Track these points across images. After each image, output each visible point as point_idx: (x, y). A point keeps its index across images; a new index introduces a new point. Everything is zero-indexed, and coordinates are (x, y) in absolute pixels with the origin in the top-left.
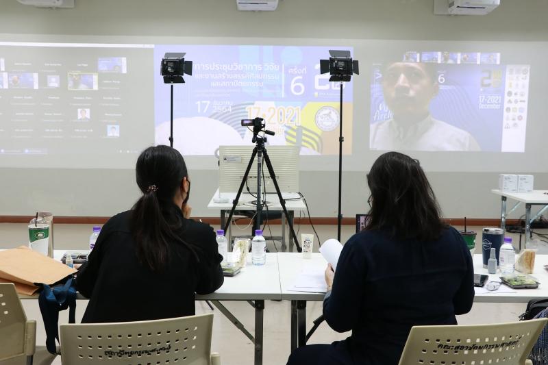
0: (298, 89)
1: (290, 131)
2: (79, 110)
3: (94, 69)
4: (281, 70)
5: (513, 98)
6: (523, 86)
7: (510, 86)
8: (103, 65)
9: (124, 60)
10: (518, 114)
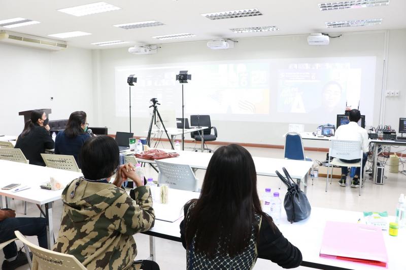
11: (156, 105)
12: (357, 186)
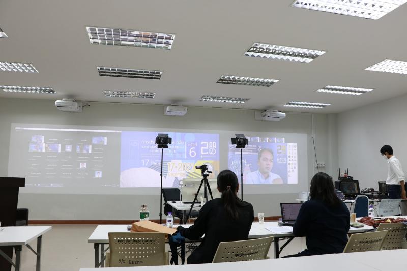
0: (193, 154)
1: (189, 175)
2: (81, 163)
3: (90, 143)
4: (184, 144)
5: (291, 158)
6: (295, 153)
7: (290, 153)
8: (95, 141)
9: (106, 138)
10: (293, 166)
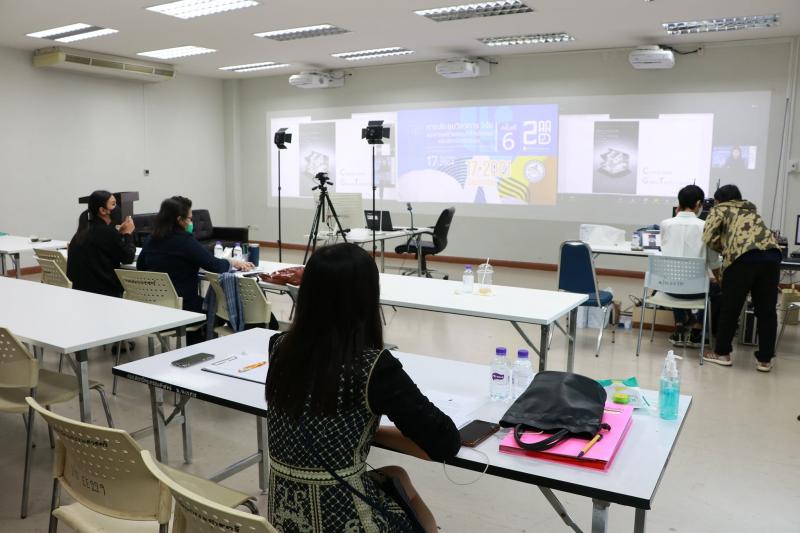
11: (326, 185)
12: (696, 345)
